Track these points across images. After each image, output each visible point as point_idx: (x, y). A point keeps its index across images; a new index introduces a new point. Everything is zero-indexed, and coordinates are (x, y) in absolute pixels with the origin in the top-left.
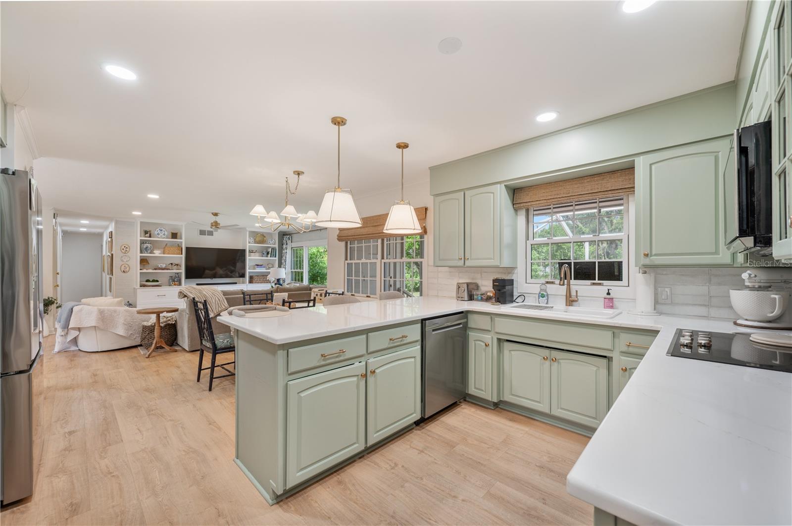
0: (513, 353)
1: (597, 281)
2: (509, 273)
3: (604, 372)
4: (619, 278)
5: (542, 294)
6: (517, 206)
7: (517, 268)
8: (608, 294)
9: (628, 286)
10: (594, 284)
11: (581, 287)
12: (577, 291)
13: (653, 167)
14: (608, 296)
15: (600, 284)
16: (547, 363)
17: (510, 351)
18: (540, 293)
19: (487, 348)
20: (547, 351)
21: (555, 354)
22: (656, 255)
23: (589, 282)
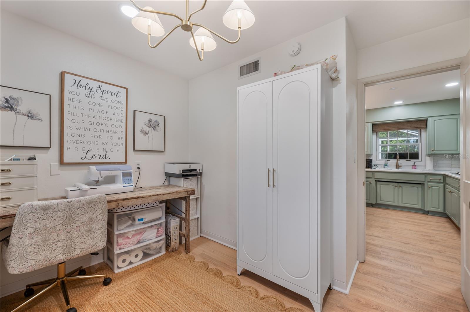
0: (381, 185)
1: (408, 160)
2: (369, 157)
3: (420, 189)
4: (417, 158)
5: (386, 165)
6: (375, 131)
7: (373, 155)
8: (414, 164)
9: (421, 161)
10: (407, 161)
11: (402, 162)
12: (401, 163)
13: (435, 121)
14: (414, 165)
15: (410, 161)
16: (397, 188)
17: (380, 185)
18: (385, 164)
19: (371, 184)
20: (397, 184)
21: (399, 184)
22: (436, 150)
23: (405, 160)
